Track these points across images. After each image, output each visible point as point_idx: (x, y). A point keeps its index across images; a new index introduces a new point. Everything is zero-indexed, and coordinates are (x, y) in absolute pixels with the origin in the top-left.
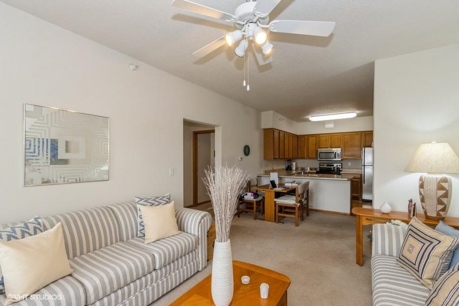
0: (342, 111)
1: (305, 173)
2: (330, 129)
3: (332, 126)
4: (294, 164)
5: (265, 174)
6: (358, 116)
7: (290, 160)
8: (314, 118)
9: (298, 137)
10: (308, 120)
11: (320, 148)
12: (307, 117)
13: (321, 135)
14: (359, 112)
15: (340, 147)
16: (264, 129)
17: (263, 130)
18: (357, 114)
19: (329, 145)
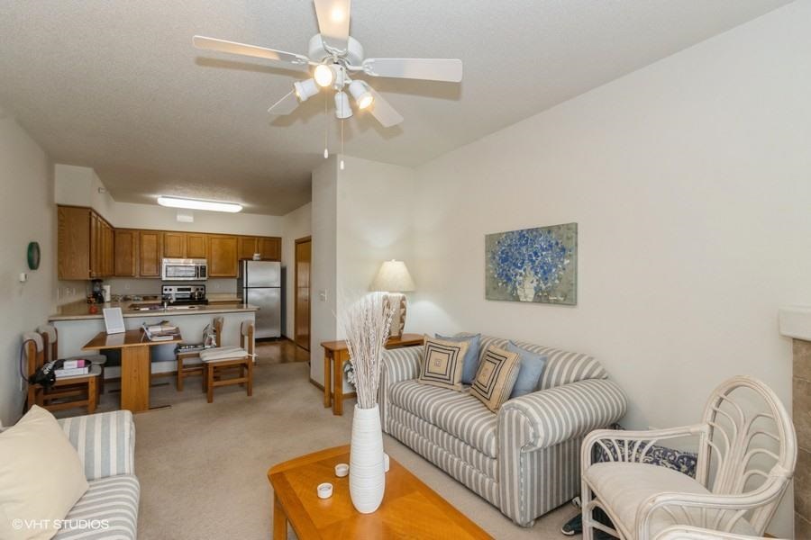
0: (226, 199)
1: (169, 304)
2: (186, 223)
3: (189, 219)
4: (107, 288)
5: (62, 315)
6: (245, 211)
7: (100, 281)
8: (166, 201)
9: (115, 232)
10: (154, 202)
11: (165, 257)
12: (154, 196)
13: (169, 234)
14: (246, 205)
15: (204, 258)
16: (59, 206)
17: (56, 209)
18: (244, 207)
19: (185, 251)
